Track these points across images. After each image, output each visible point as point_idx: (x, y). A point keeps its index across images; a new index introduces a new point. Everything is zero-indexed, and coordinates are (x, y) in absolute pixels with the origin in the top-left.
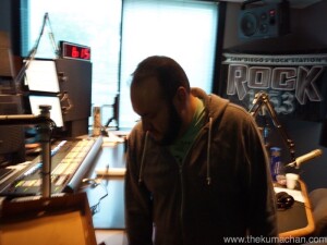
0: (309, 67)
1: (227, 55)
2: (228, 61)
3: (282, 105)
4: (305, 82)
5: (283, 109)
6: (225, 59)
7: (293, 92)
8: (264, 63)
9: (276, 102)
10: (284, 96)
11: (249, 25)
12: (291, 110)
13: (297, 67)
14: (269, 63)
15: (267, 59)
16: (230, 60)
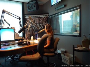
0: (45, 17)
1: (26, 16)
2: (26, 17)
3: (40, 27)
4: (44, 21)
5: (41, 28)
6: (25, 17)
7: (42, 23)
8: (35, 17)
9: (39, 26)
10: (40, 24)
11: (30, 8)
12: (42, 28)
13: (42, 17)
14: (36, 17)
15: (35, 16)
16: (27, 17)
